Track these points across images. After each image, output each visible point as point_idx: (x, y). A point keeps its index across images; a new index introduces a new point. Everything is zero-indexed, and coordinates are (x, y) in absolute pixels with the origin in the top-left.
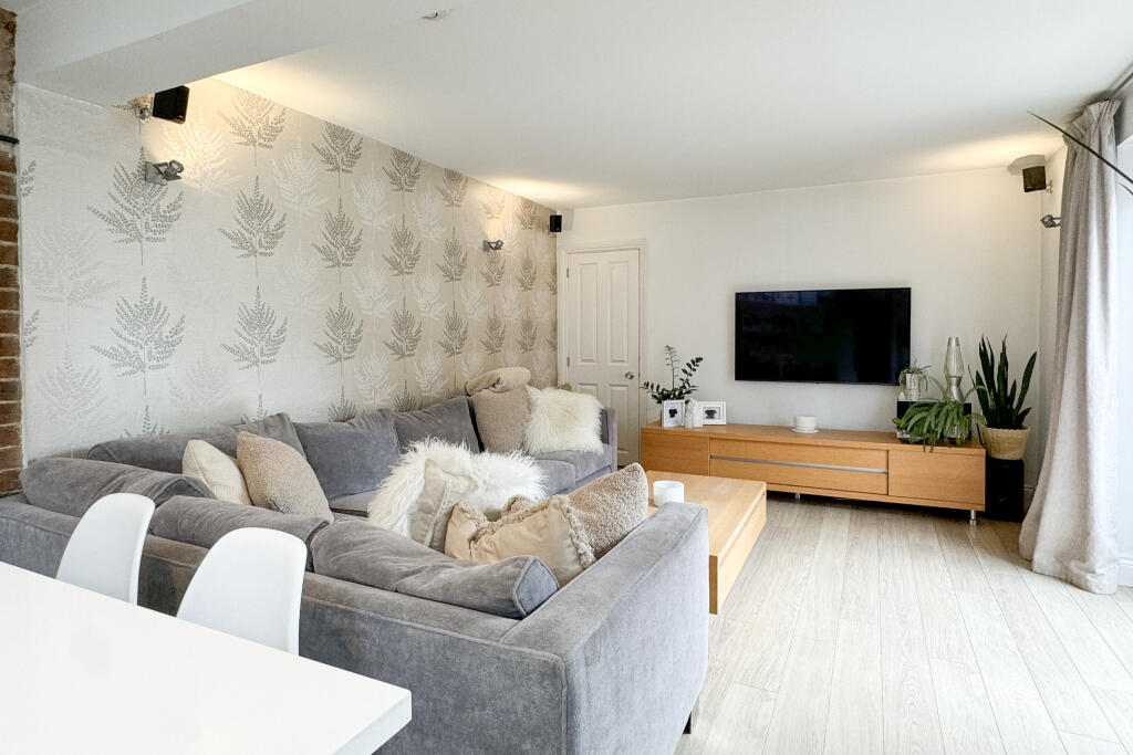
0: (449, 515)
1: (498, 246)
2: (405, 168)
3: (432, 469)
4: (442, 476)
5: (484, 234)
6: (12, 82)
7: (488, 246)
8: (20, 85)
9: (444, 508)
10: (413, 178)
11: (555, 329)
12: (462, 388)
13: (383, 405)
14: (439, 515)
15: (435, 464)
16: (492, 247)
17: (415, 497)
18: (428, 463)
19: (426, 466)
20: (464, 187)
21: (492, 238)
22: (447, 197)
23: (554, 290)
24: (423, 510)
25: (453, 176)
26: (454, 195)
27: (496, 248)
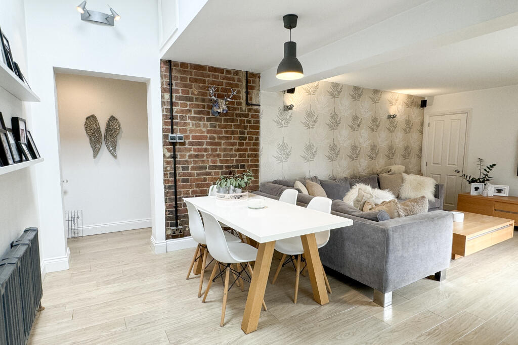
0: (364, 203)
1: (394, 116)
2: (357, 92)
3: (360, 191)
4: (363, 193)
5: (388, 112)
6: (259, 91)
7: (390, 117)
8: (261, 91)
9: (363, 201)
10: (360, 95)
11: (421, 149)
12: (375, 172)
13: (346, 176)
14: (362, 203)
15: (361, 190)
16: (391, 117)
17: (355, 197)
18: (359, 189)
19: (359, 190)
20: (381, 95)
21: (392, 114)
22: (373, 100)
23: (422, 132)
24: (357, 201)
25: (376, 91)
26: (376, 99)
27: (393, 118)
